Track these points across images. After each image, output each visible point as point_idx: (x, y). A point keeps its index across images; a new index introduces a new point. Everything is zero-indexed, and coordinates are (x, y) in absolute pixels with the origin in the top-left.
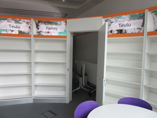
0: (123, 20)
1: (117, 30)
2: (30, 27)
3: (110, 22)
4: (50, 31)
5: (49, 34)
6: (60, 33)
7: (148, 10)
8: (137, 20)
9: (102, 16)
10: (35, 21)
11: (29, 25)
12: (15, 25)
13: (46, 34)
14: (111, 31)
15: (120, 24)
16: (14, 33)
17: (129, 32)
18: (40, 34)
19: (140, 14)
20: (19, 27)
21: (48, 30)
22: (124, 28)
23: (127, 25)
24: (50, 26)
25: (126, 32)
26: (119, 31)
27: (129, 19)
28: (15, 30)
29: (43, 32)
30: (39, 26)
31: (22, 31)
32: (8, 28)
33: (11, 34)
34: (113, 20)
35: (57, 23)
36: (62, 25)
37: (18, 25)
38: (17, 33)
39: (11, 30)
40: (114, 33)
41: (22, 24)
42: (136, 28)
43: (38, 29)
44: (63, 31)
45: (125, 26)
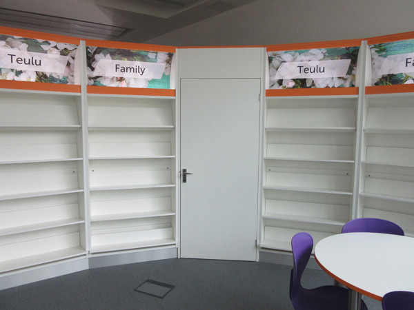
0: (308, 58)
1: (294, 80)
2: (68, 64)
3: (279, 61)
4: (126, 75)
5: (124, 85)
6: (153, 81)
7: (366, 41)
8: (340, 61)
9: (264, 47)
10: (87, 48)
11: (68, 58)
12: (27, 55)
13: (115, 84)
14: (280, 82)
15: (300, 67)
16: (22, 78)
17: (321, 84)
18: (97, 83)
19: (347, 49)
20: (38, 63)
21: (118, 74)
22: (309, 76)
23: (318, 70)
24: (125, 63)
25: (314, 85)
26: (299, 81)
27: (322, 56)
28: (25, 71)
29: (105, 78)
30: (94, 60)
31: (48, 75)
32: (6, 63)
33: (14, 81)
34: (287, 56)
35: (146, 56)
36: (159, 60)
37: (37, 56)
38: (33, 79)
39: (15, 71)
40: (287, 86)
41: (49, 55)
42: (335, 76)
43: (93, 69)
44: (159, 77)
45: (312, 71)
